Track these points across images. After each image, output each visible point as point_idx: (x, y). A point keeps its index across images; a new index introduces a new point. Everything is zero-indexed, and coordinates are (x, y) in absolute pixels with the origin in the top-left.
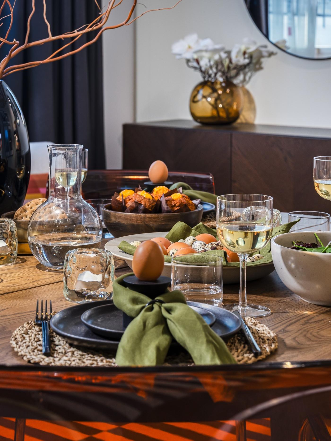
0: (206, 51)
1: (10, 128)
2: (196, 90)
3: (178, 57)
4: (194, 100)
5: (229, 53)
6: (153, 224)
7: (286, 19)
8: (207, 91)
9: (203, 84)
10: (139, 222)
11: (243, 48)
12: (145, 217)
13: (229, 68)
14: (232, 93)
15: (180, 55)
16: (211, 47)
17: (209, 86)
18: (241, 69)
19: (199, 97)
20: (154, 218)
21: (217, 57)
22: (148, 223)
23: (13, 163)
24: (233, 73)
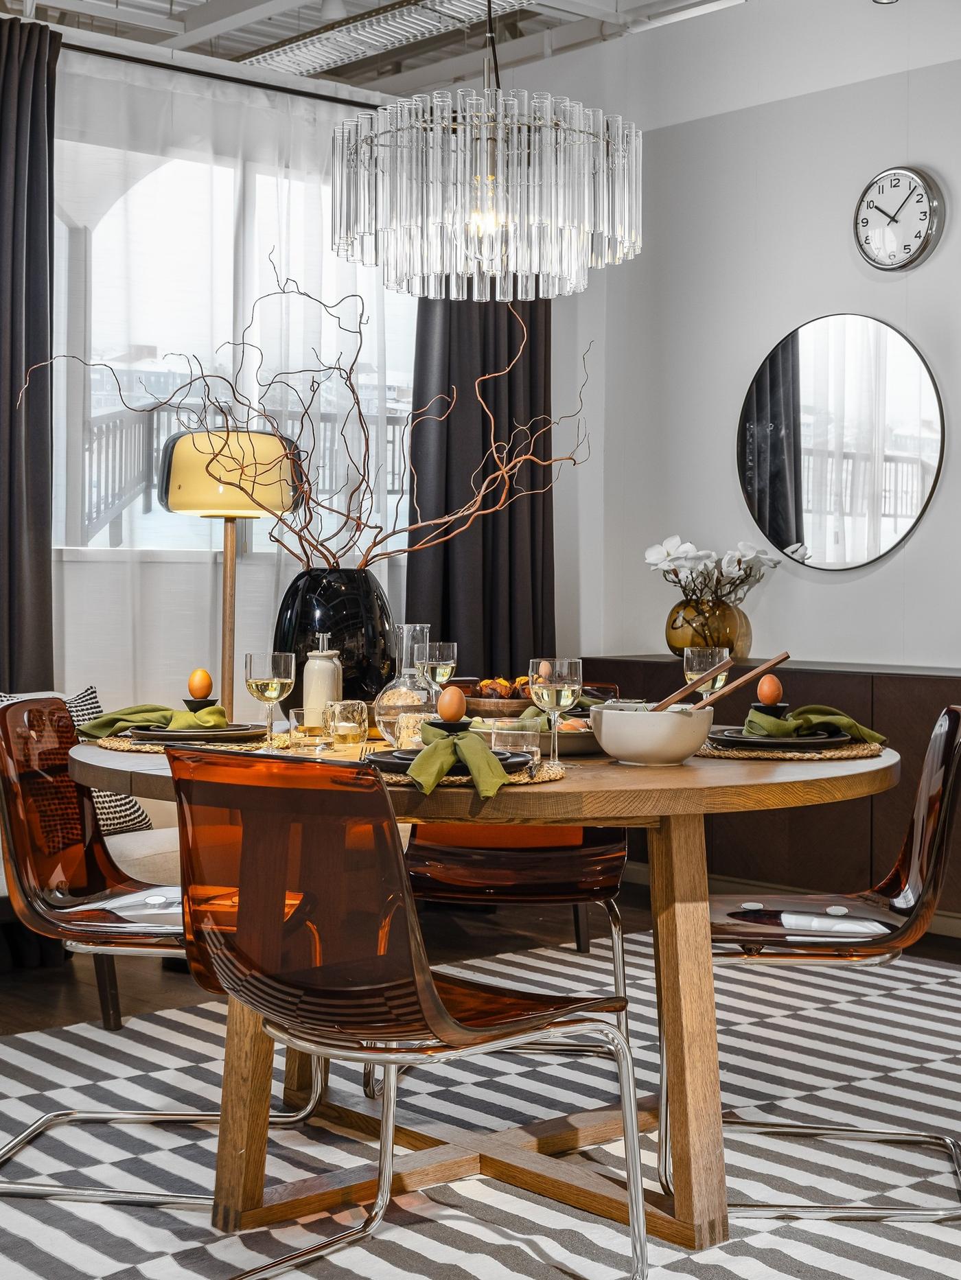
0: (686, 558)
1: (374, 623)
2: (675, 610)
3: (653, 568)
4: (671, 625)
5: (718, 564)
6: (506, 710)
7: (831, 522)
8: (691, 613)
9: (684, 604)
10: (492, 708)
11: (737, 555)
12: (498, 703)
13: (718, 581)
14: (723, 615)
15: (656, 565)
16: (691, 554)
17: (693, 607)
18: (736, 584)
19: (679, 622)
20: (507, 704)
21: (701, 567)
22: (501, 708)
23: (376, 661)
24: (727, 588)
